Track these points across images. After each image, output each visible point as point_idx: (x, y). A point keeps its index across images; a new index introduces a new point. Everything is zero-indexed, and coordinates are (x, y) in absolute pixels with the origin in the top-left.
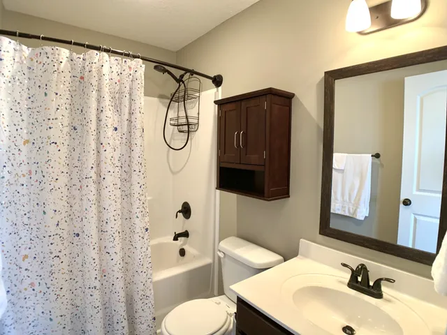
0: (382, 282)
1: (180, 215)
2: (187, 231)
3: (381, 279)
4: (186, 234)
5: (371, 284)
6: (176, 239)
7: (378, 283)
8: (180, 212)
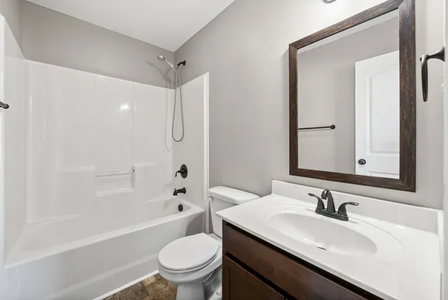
0: (347, 206)
1: (179, 174)
2: (184, 188)
3: (346, 204)
4: (183, 191)
5: (337, 210)
6: (175, 194)
7: (342, 207)
8: (179, 172)
